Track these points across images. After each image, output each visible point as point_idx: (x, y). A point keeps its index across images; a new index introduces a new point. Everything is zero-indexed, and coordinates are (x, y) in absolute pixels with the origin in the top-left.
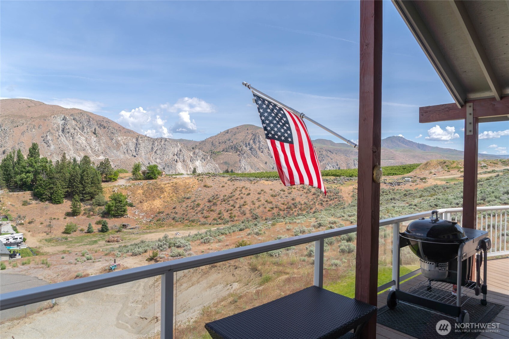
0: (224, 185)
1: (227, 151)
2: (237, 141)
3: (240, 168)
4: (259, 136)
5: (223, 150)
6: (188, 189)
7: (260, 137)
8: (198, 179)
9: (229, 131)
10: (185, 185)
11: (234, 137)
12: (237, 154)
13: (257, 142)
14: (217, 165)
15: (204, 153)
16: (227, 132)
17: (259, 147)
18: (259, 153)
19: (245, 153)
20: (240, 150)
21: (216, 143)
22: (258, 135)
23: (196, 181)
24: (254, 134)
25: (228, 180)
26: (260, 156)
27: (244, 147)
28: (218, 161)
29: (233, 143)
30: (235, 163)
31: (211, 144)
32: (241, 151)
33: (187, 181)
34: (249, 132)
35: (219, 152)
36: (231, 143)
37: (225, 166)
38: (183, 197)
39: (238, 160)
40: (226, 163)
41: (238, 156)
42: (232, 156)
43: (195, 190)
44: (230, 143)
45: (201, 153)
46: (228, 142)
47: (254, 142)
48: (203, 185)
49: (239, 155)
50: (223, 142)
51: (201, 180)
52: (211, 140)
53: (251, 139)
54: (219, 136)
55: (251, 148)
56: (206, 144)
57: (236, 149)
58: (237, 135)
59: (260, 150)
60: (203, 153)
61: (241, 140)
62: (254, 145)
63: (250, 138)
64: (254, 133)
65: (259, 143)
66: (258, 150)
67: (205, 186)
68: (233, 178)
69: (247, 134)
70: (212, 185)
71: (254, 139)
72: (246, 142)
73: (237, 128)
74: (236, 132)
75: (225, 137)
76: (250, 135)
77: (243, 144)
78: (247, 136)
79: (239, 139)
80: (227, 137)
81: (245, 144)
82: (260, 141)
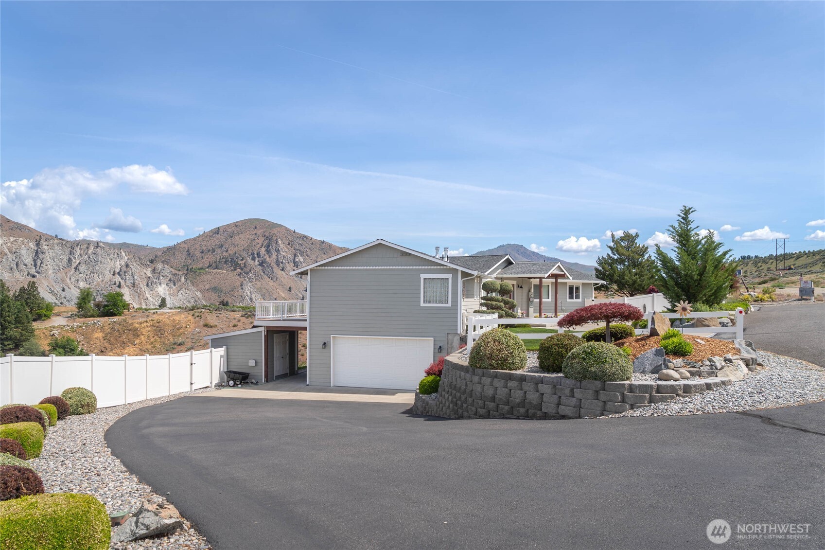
0: (236, 323)
1: (216, 268)
2: (236, 249)
3: (243, 298)
4: (277, 240)
5: (210, 266)
6: (178, 329)
7: (280, 242)
8: (193, 315)
9: (221, 230)
10: (174, 325)
11: (229, 240)
12: (235, 273)
13: (273, 251)
14: (198, 294)
15: (174, 272)
16: (217, 231)
17: (277, 260)
18: (277, 270)
19: (250, 271)
20: (242, 265)
21: (196, 253)
22: (274, 238)
23: (190, 317)
24: (267, 237)
25: (242, 316)
26: (279, 276)
27: (250, 261)
28: (201, 286)
29: (229, 252)
30: (234, 289)
31: (185, 254)
32: (244, 266)
33: (177, 318)
34: (259, 232)
35: (201, 269)
36: (224, 253)
37: (213, 294)
38: (171, 342)
39: (239, 283)
40: (215, 289)
41: (237, 277)
42: (228, 277)
43: (190, 332)
44: (222, 253)
45: (167, 270)
46: (218, 250)
47: (268, 252)
48: (202, 323)
49: (240, 274)
50: (209, 251)
51: (198, 316)
52: (186, 246)
53: (262, 245)
54: (200, 239)
55: (262, 263)
56: (177, 253)
57: (233, 263)
58: (237, 238)
59: (278, 265)
60: (172, 270)
61: (243, 248)
62: (267, 257)
63: (260, 244)
64: (267, 235)
65: (276, 253)
66: (275, 266)
67: (206, 325)
68: (249, 314)
69: (254, 236)
70: (217, 324)
71: (268, 246)
72: (252, 251)
73: (236, 225)
74: (233, 233)
75: (212, 241)
76: (259, 238)
77: (248, 254)
78: (254, 240)
79: (239, 246)
80: (217, 241)
81: (251, 254)
82: (278, 250)
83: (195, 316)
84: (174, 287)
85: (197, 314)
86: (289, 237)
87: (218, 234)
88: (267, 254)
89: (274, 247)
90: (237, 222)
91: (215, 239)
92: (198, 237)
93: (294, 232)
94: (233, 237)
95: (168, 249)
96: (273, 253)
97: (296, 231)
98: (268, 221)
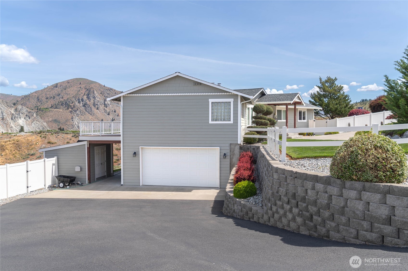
0: (69, 141)
1: (56, 108)
2: (68, 97)
3: (73, 126)
4: (93, 91)
5: (52, 107)
6: (31, 146)
7: (95, 92)
8: (41, 136)
9: (59, 85)
10: (28, 142)
11: (64, 91)
12: (68, 111)
13: (91, 98)
14: (45, 124)
15: (29, 110)
16: (56, 86)
17: (94, 103)
18: (94, 109)
19: (77, 110)
20: (72, 106)
21: (43, 99)
22: (92, 90)
23: (39, 138)
24: (88, 89)
25: (72, 137)
26: (95, 113)
27: (77, 103)
28: (47, 119)
29: (64, 98)
30: (67, 121)
31: (36, 100)
32: (74, 107)
33: (30, 138)
34: (82, 86)
35: (47, 109)
36: (61, 99)
37: (54, 124)
38: (26, 154)
39: (70, 117)
40: (55, 121)
41: (69, 113)
42: (63, 113)
43: (39, 147)
44: (60, 99)
45: (25, 110)
46: (58, 97)
47: (88, 98)
48: (46, 141)
49: (71, 112)
50: (51, 98)
51: (44, 137)
52: (36, 95)
53: (85, 94)
54: (46, 90)
55: (85, 105)
56: (30, 99)
57: (67, 105)
58: (69, 89)
59: (95, 106)
60: (28, 109)
61: (72, 96)
62: (88, 101)
63: (83, 94)
64: (88, 88)
65: (93, 99)
66: (93, 107)
67: (49, 143)
68: (77, 135)
69: (79, 89)
70: (56, 142)
71: (88, 95)
72: (78, 97)
73: (68, 82)
74: (66, 87)
75: (53, 92)
76: (83, 90)
77: (76, 99)
78: (80, 91)
79: (70, 94)
80: (56, 92)
81: (78, 100)
82: (95, 97)
83: (42, 137)
84: (29, 120)
85: (43, 136)
86: (101, 89)
87: (57, 87)
88: (88, 99)
89: (92, 96)
90: (68, 80)
91: (55, 90)
92: (44, 89)
93: (104, 86)
94: (67, 89)
95: (25, 97)
96: (91, 99)
97: (105, 86)
98: (88, 80)
